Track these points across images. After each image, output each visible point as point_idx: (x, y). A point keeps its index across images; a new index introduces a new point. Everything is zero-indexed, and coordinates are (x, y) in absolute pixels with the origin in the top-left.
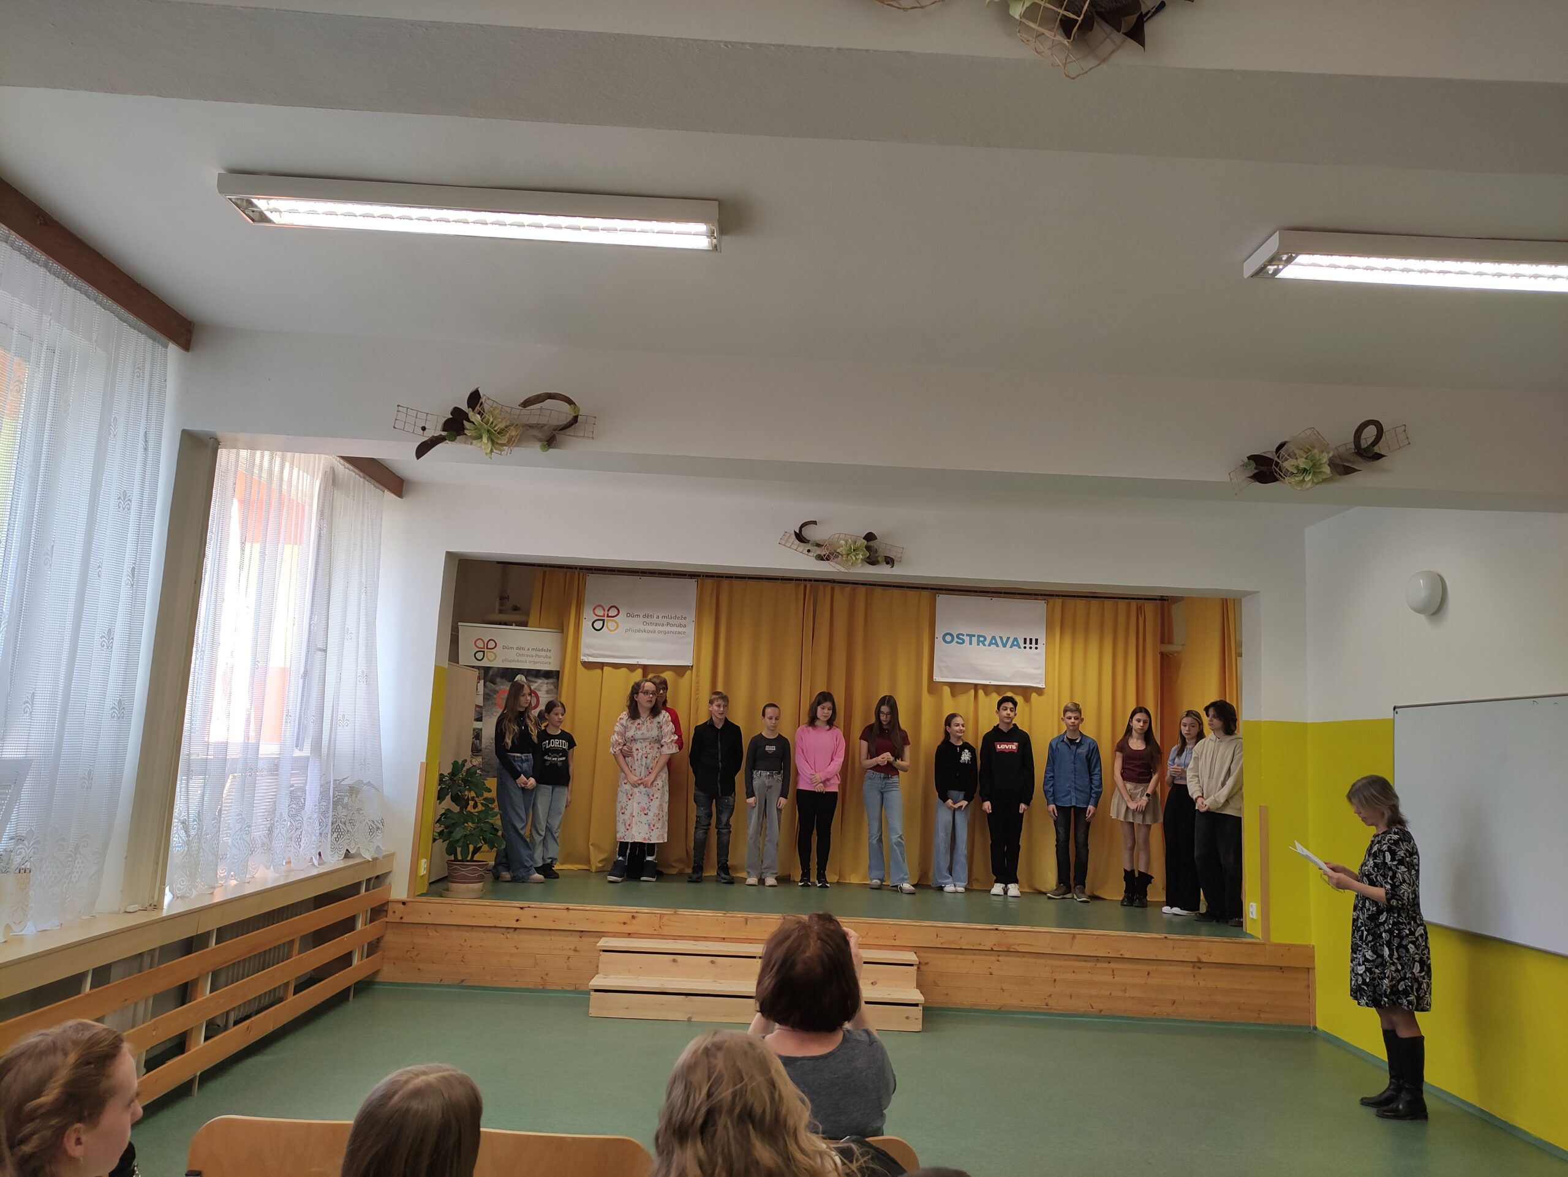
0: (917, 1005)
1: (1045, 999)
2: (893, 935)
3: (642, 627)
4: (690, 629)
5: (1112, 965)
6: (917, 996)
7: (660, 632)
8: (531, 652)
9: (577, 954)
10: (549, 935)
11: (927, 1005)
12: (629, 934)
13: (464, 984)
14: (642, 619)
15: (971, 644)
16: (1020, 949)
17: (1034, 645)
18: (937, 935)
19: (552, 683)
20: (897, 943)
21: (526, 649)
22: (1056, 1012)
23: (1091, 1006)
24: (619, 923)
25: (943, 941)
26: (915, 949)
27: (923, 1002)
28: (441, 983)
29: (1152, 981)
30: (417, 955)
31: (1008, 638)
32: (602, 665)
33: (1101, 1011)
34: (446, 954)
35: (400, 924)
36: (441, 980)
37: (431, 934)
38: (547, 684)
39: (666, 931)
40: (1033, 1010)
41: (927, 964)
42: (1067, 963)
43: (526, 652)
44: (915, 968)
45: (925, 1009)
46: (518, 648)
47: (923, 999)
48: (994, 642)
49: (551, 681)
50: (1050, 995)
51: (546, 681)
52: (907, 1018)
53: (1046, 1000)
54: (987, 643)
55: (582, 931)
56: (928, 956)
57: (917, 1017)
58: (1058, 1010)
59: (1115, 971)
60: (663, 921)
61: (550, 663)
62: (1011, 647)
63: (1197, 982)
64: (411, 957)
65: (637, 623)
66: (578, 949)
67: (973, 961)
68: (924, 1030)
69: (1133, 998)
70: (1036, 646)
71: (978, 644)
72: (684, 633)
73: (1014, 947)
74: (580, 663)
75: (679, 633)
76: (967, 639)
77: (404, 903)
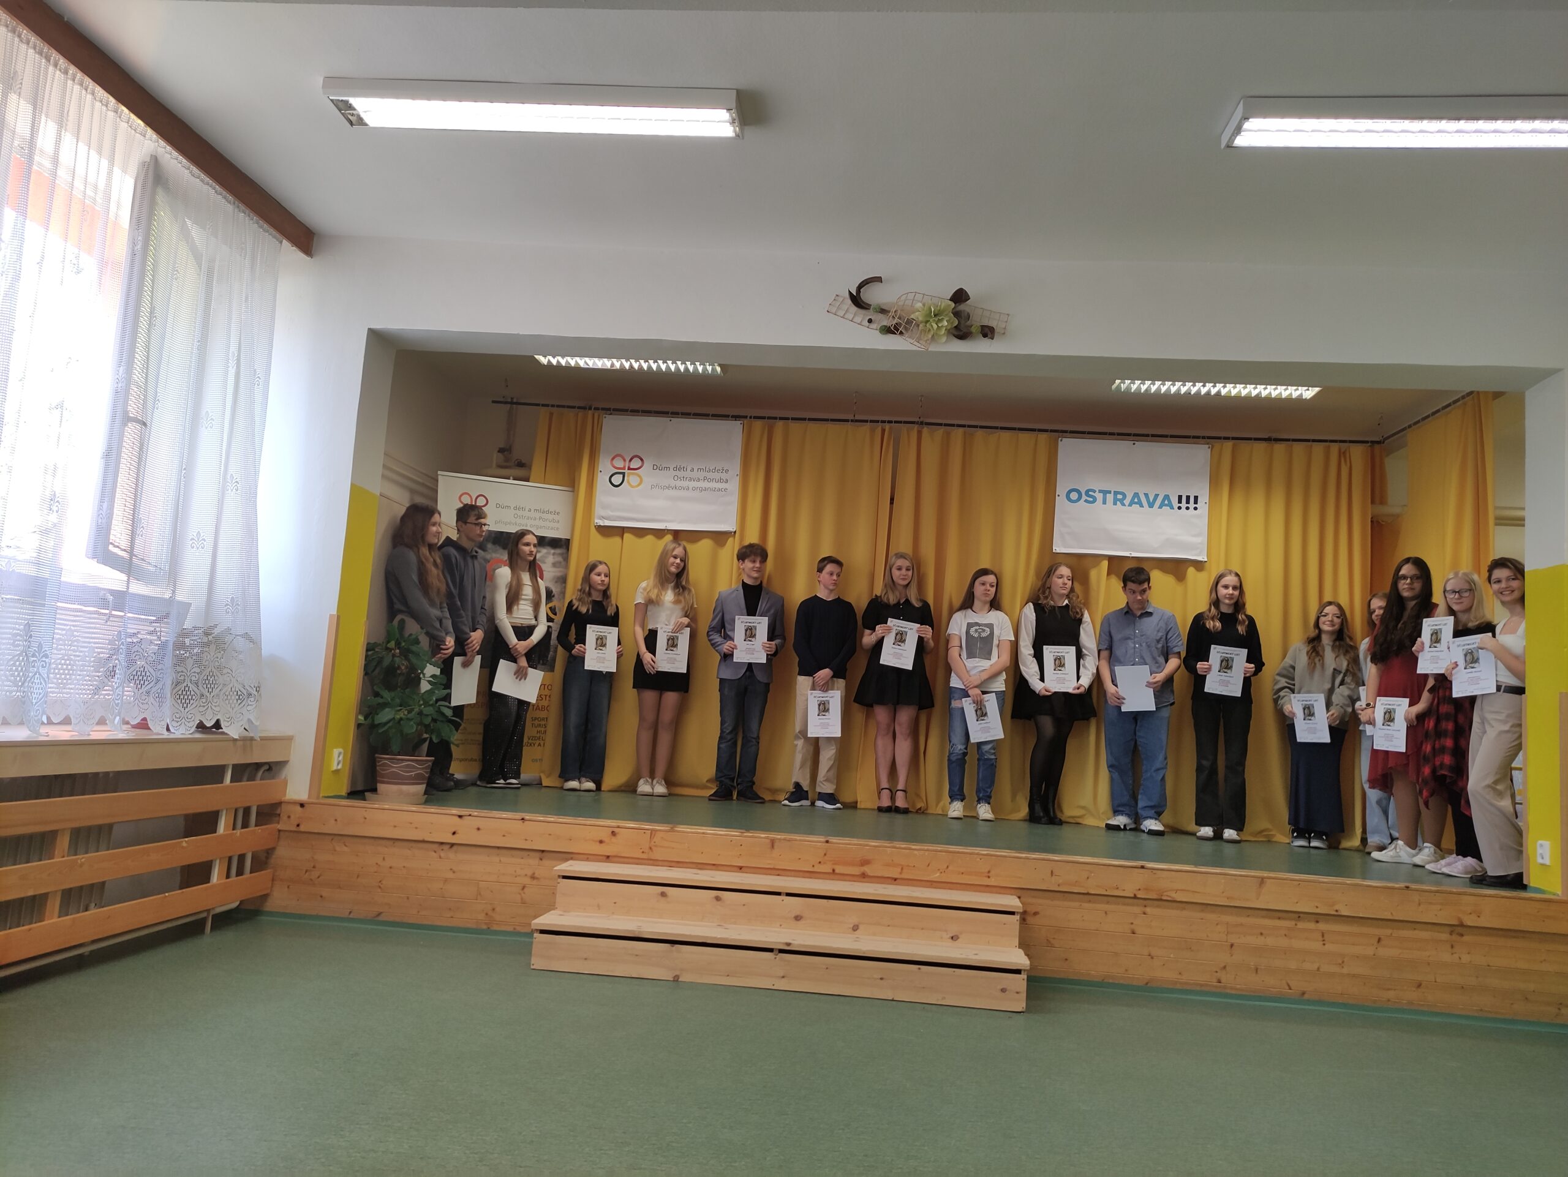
0: (1018, 972)
1: (1217, 972)
2: (987, 871)
3: (673, 483)
4: (734, 486)
5: (1322, 926)
6: (1018, 958)
7: (694, 489)
8: (533, 514)
9: (535, 882)
10: (498, 855)
11: (1032, 974)
12: (608, 857)
13: (380, 918)
14: (672, 473)
15: (1104, 502)
16: (1179, 897)
17: (1192, 505)
18: (1052, 872)
19: (559, 554)
20: (992, 882)
21: (527, 510)
22: (1233, 992)
23: (1289, 985)
24: (593, 841)
25: (1061, 881)
26: (1020, 893)
27: (1028, 968)
28: (351, 916)
29: (1383, 952)
30: (319, 877)
31: (1157, 496)
32: (621, 531)
33: (1303, 993)
34: (358, 876)
35: (298, 834)
36: (350, 913)
37: (338, 848)
38: (554, 554)
39: (658, 854)
40: (1198, 988)
41: (1036, 914)
42: (1251, 921)
43: (526, 513)
44: (1017, 917)
45: (1030, 979)
46: (516, 508)
47: (1028, 962)
48: (1136, 500)
49: (558, 551)
50: (1225, 967)
51: (552, 551)
52: (1003, 990)
53: (1218, 974)
54: (1127, 502)
55: (543, 851)
56: (1039, 903)
57: (1018, 990)
58: (1237, 989)
59: (1325, 935)
60: (655, 840)
61: (557, 529)
62: (1160, 507)
63: (1456, 956)
64: (311, 880)
65: (666, 478)
66: (536, 875)
67: (1106, 913)
68: (1029, 1010)
69: (1354, 976)
70: (1196, 505)
71: (1115, 504)
72: (726, 490)
73: (1168, 894)
74: (594, 527)
75: (719, 490)
76: (1099, 496)
77: (302, 805)
